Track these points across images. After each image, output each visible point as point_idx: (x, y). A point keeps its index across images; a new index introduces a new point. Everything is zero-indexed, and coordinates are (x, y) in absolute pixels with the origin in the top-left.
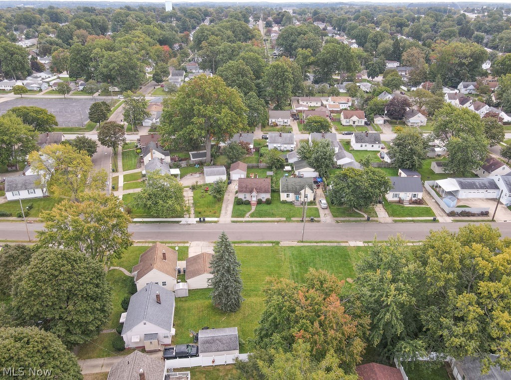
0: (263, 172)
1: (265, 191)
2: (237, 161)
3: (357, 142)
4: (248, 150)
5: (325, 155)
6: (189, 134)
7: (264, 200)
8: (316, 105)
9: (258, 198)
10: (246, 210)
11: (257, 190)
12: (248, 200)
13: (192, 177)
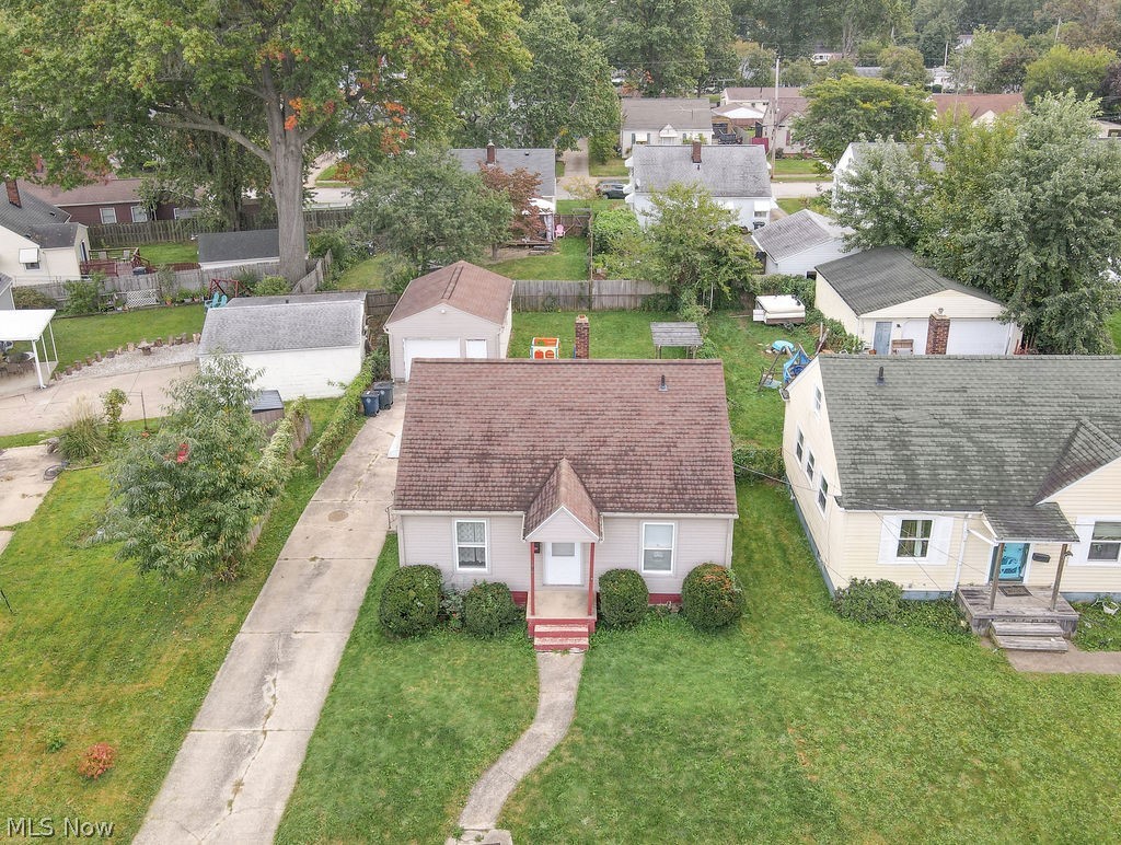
0: (621, 329)
1: (679, 488)
7: (665, 581)
9: (600, 569)
10: (473, 717)
11: (593, 482)
12: (499, 588)
13: (144, 361)
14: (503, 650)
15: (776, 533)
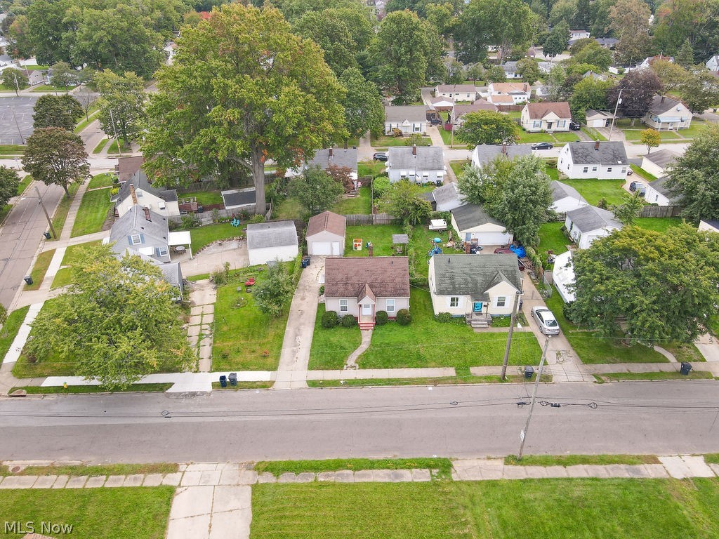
0: (383, 232)
1: (396, 290)
2: (323, 210)
3: (576, 162)
4: (348, 183)
5: (534, 193)
6: (207, 149)
7: (392, 313)
8: (467, 99)
9: (376, 311)
10: (347, 344)
11: (374, 290)
12: (352, 316)
13: (220, 248)
14: (354, 330)
15: (424, 301)
